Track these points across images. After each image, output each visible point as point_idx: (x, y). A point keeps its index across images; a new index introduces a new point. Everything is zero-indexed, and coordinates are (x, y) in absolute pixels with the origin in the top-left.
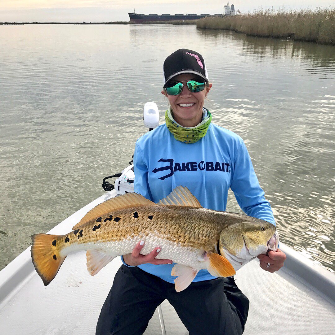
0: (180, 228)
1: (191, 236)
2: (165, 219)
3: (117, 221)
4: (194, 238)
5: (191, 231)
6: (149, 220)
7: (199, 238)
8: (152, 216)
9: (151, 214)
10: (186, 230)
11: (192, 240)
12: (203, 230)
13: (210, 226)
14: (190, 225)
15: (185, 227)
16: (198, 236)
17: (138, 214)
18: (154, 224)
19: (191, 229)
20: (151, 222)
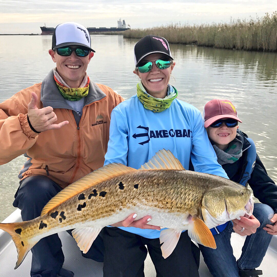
0: (167, 194)
1: (178, 201)
2: (151, 187)
3: (103, 196)
4: (181, 204)
5: (178, 196)
6: (135, 189)
7: (185, 204)
8: (138, 185)
9: (136, 183)
10: (173, 196)
11: (179, 205)
12: (189, 195)
13: (196, 190)
14: (176, 190)
15: (172, 193)
16: (185, 201)
17: (123, 184)
18: (140, 193)
19: (178, 194)
20: (137, 191)
